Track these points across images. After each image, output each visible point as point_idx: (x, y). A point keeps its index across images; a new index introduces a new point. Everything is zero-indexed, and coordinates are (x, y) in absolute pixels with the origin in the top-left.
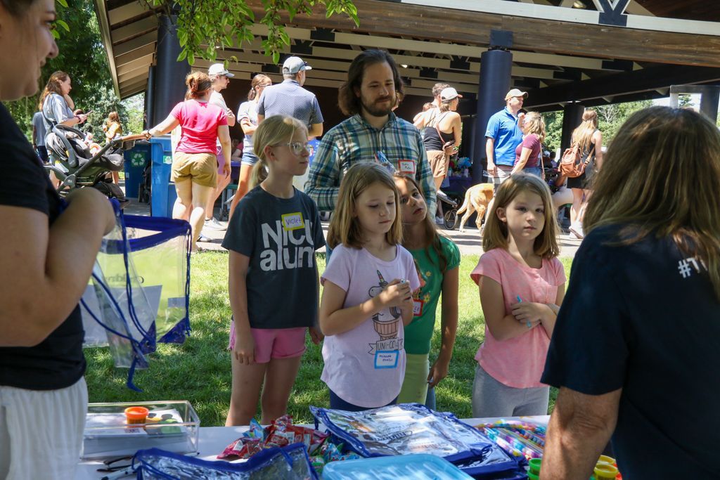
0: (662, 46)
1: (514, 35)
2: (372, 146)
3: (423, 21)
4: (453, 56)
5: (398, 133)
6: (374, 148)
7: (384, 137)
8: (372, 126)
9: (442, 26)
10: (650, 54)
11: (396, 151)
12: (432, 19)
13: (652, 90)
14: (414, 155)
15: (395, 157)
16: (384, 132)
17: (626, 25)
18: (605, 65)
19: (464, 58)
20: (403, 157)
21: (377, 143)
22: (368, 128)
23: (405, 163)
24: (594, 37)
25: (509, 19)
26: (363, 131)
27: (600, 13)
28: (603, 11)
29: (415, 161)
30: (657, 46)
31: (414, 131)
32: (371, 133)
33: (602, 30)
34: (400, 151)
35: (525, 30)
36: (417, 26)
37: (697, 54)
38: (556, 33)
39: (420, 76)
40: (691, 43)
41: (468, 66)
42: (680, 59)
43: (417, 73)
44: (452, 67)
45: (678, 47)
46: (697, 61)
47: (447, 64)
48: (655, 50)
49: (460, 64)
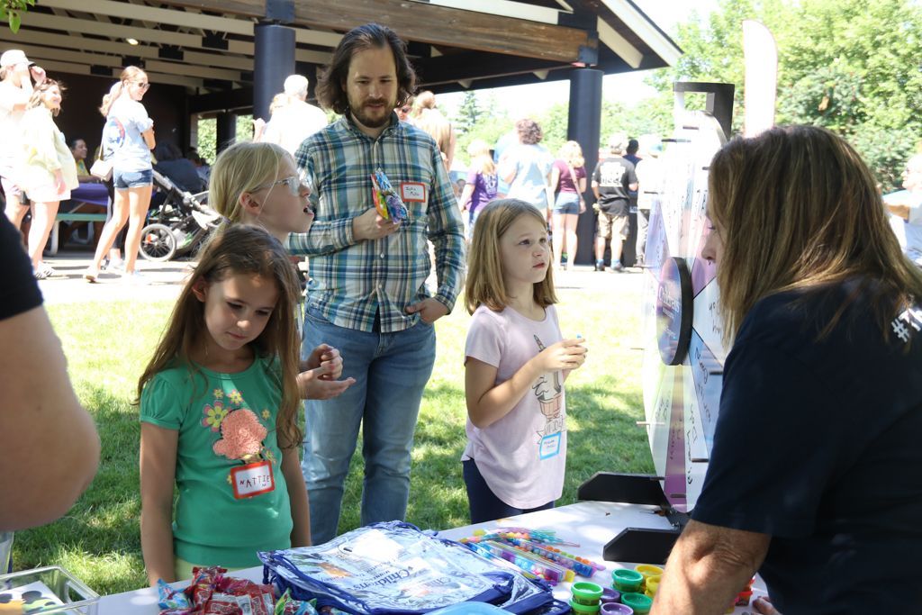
0: (471, 29)
1: (296, 6)
2: (362, 163)
4: (205, 31)
5: (402, 143)
6: (365, 166)
7: (382, 149)
8: (364, 134)
10: (459, 37)
11: (398, 170)
13: (453, 82)
14: (425, 176)
15: (397, 178)
16: (381, 142)
19: (220, 34)
20: (407, 178)
21: (370, 158)
22: (359, 137)
23: (410, 186)
24: (393, 14)
26: (350, 142)
29: (425, 184)
30: (466, 28)
31: (427, 141)
32: (363, 144)
33: (403, 5)
34: (403, 170)
37: (509, 41)
38: (348, 7)
39: (160, 56)
40: (501, 27)
41: (225, 46)
42: (492, 45)
43: (154, 52)
44: (204, 44)
45: (487, 31)
46: (509, 48)
47: (196, 41)
48: (465, 33)
49: (215, 41)
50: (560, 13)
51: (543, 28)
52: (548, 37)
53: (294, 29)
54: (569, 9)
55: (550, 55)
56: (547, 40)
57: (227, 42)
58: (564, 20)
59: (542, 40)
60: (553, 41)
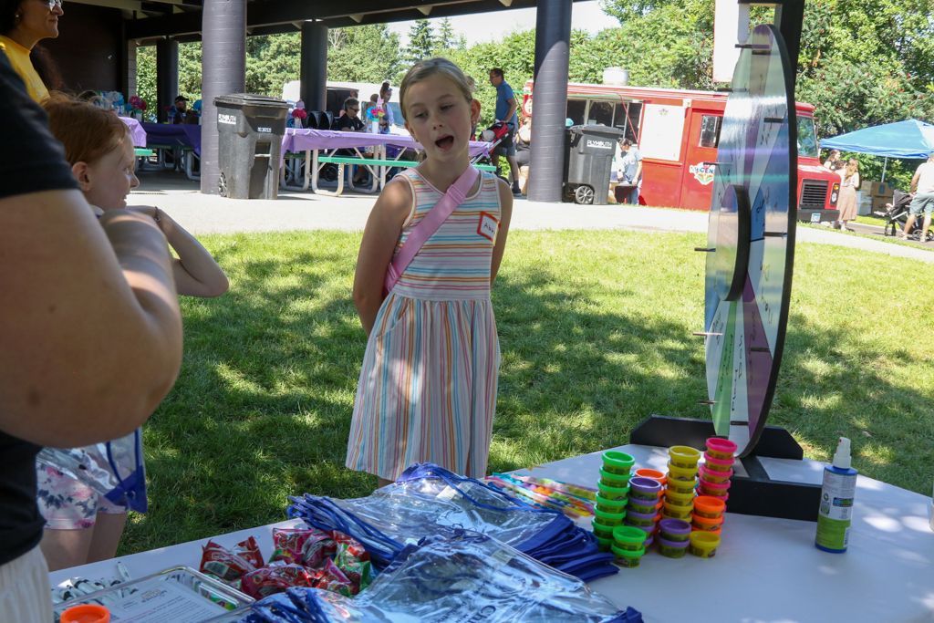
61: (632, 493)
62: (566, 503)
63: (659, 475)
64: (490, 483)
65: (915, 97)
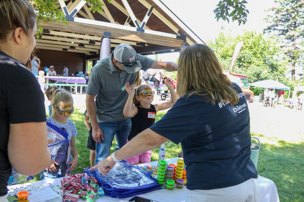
0: (155, 39)
1: (111, 33)
3: (82, 28)
4: (90, 40)
9: (88, 30)
10: (151, 41)
12: (85, 28)
13: (150, 52)
17: (144, 32)
18: (137, 44)
19: (93, 40)
25: (109, 28)
27: (137, 28)
28: (138, 28)
30: (153, 39)
33: (138, 33)
35: (114, 32)
36: (80, 29)
37: (164, 42)
39: (79, 46)
40: (162, 39)
41: (94, 43)
42: (160, 43)
43: (77, 45)
44: (89, 43)
45: (159, 40)
46: (164, 44)
47: (87, 42)
48: (153, 40)
49: (92, 42)
50: (177, 36)
51: (173, 39)
52: (174, 41)
53: (111, 39)
54: (179, 35)
55: (175, 46)
56: (174, 42)
57: (95, 42)
58: (178, 37)
59: (172, 42)
60: (175, 42)
61: (167, 171)
62: (154, 171)
63: (175, 165)
64: (137, 166)
65: (271, 74)
